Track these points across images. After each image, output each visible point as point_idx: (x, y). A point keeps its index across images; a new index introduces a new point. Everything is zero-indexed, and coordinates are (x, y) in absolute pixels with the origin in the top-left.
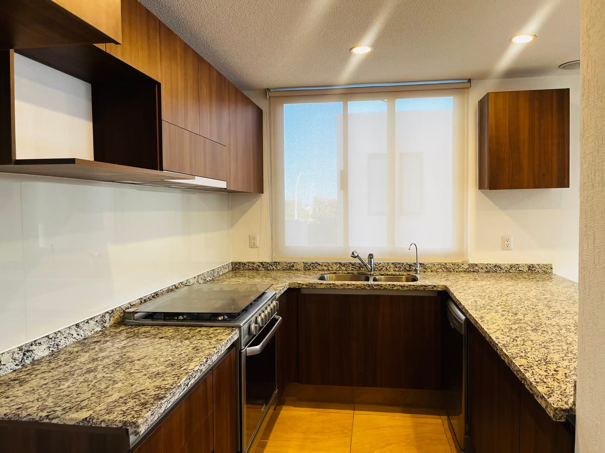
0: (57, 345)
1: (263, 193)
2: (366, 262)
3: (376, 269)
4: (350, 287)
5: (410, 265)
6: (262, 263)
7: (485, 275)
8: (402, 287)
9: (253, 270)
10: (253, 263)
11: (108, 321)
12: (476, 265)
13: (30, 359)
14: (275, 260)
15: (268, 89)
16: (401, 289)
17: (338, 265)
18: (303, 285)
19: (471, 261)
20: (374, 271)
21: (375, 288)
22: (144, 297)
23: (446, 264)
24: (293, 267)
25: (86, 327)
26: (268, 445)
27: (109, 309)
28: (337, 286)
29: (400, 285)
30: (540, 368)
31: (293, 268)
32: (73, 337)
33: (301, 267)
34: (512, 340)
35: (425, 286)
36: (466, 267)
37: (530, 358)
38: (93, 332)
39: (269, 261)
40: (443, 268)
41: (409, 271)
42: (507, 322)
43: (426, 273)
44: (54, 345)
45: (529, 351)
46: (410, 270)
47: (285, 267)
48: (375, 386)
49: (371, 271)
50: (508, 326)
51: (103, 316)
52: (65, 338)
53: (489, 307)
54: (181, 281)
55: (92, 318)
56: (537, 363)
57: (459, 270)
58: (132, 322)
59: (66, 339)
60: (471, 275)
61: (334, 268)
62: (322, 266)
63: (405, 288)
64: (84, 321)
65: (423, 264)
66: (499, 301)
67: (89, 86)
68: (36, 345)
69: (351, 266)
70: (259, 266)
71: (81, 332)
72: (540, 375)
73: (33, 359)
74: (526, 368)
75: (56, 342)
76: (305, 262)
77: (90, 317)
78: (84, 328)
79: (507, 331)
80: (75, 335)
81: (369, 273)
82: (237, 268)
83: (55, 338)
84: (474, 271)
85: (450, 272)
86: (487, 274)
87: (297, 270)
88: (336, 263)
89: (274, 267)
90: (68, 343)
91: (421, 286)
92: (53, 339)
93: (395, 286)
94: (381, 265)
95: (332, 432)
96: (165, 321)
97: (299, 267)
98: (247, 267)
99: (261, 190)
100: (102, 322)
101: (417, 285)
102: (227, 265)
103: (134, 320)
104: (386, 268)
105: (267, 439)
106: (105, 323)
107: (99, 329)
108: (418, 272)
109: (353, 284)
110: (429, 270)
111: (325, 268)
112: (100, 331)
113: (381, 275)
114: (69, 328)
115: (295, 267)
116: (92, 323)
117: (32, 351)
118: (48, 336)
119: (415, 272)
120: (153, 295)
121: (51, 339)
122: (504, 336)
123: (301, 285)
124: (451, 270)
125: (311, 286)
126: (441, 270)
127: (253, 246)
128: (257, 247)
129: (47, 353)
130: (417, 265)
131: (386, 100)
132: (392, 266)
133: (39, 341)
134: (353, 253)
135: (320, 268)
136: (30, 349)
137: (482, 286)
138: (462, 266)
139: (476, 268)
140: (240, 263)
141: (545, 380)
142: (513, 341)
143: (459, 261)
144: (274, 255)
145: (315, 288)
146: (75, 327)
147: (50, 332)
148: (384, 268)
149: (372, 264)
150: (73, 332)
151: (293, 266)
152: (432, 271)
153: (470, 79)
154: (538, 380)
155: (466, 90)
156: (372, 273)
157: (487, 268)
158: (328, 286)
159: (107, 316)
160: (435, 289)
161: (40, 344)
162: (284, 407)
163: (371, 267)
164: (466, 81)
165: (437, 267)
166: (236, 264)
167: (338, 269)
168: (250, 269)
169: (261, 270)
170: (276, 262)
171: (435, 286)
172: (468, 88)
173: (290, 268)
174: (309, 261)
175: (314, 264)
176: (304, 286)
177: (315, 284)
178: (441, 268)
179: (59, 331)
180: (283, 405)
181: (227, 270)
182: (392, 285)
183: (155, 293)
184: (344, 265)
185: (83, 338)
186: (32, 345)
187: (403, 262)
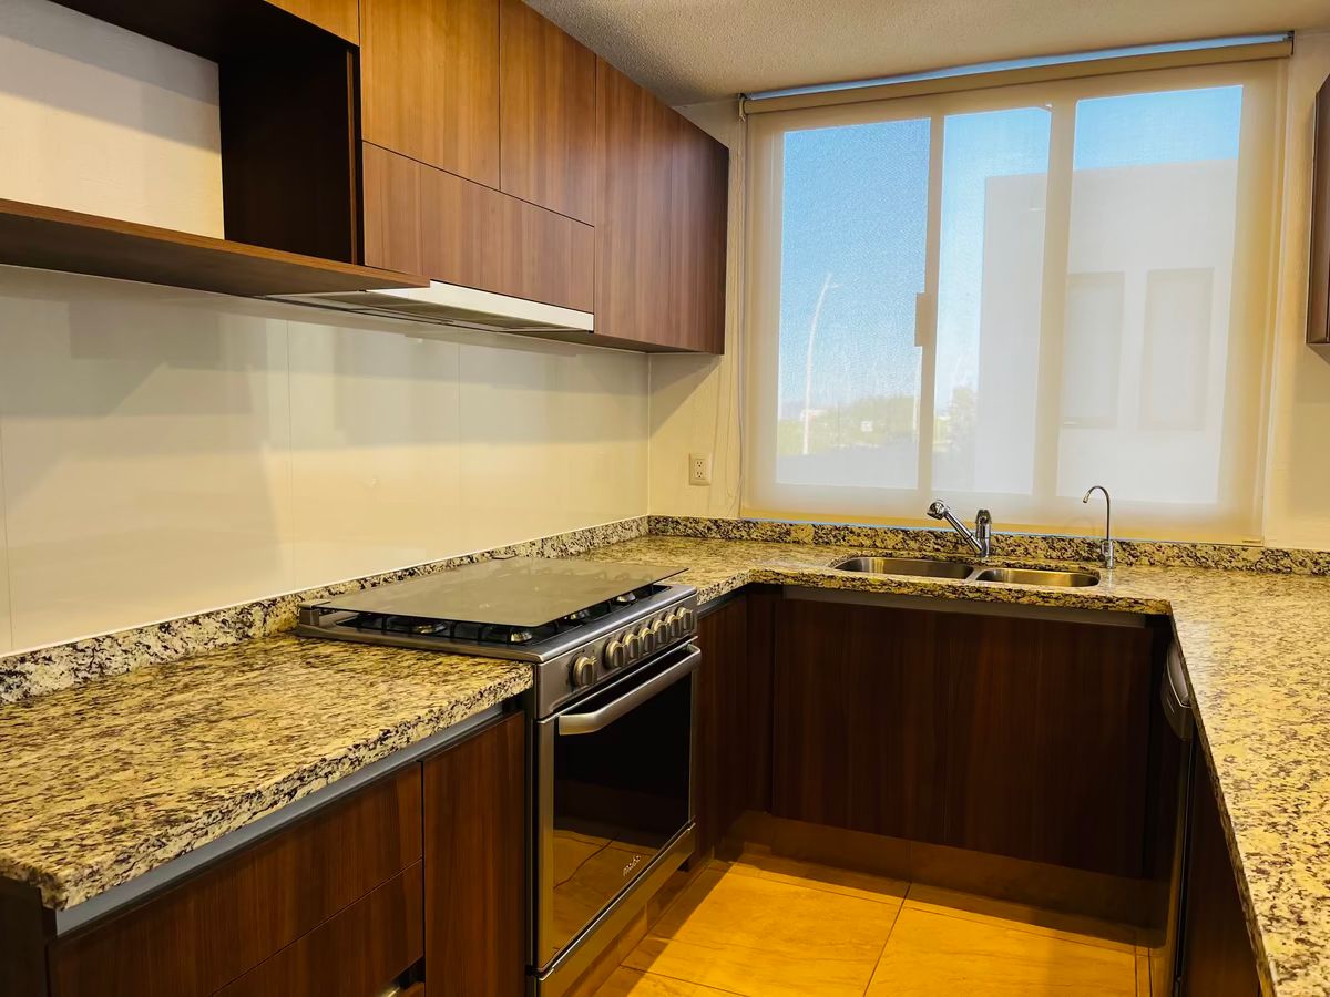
0: (100, 666)
1: (722, 353)
2: (971, 530)
3: (999, 551)
4: (905, 591)
5: (1092, 545)
6: (716, 521)
7: (1307, 582)
8: (1043, 597)
9: (696, 536)
10: (696, 521)
11: (258, 623)
12: (1286, 554)
13: (18, 693)
14: (746, 517)
15: (742, 95)
16: (1040, 602)
17: (901, 536)
18: (786, 576)
19: (1273, 543)
20: (991, 554)
21: (971, 595)
22: (373, 577)
23: (1194, 546)
24: (789, 535)
25: (191, 631)
26: (667, 951)
27: (264, 598)
28: (871, 585)
29: (1037, 594)
30: (1314, 869)
31: (789, 539)
32: (151, 651)
33: (808, 538)
34: (1275, 770)
35: (1110, 600)
36: (1254, 558)
37: (1300, 833)
38: (211, 646)
39: (733, 517)
40: (1185, 558)
41: (1088, 559)
42: (1296, 715)
43: (1133, 568)
44: (90, 666)
45: (1310, 808)
46: (1088, 557)
47: (769, 533)
48: (960, 844)
49: (983, 555)
50: (1287, 728)
51: (245, 611)
52: (126, 652)
53: (1260, 668)
54: (490, 549)
55: (212, 613)
56: (1313, 851)
57: (1234, 564)
58: (310, 630)
59: (129, 655)
60: (1263, 582)
61: (890, 544)
62: (859, 535)
63: (1052, 603)
64: (186, 619)
65: (1128, 544)
66: (1304, 653)
67: (211, 70)
68: (36, 662)
69: (933, 540)
70: (709, 529)
71: (177, 643)
72: (1300, 893)
73: (25, 694)
74: (1265, 867)
75: (97, 660)
76: (817, 523)
77: (205, 611)
78: (185, 635)
79: (1275, 740)
80: (157, 648)
81: (976, 560)
82: (659, 529)
83: (94, 650)
84: (1277, 571)
85: (1206, 568)
86: (1315, 580)
87: (798, 542)
88: (895, 532)
89: (744, 533)
90: (133, 665)
91: (1099, 599)
92: (89, 652)
93: (1024, 593)
94: (1011, 540)
95: (831, 944)
96: (385, 634)
97: (801, 536)
98: (681, 528)
99: (716, 345)
100: (239, 625)
101: (1086, 594)
102: (634, 521)
103: (317, 625)
104: (1026, 549)
105: (669, 938)
106: (250, 627)
107: (231, 640)
108: (1110, 563)
109: (913, 584)
110: (1145, 560)
111: (867, 542)
112: (234, 644)
113: (1009, 566)
114: (141, 631)
115: (794, 534)
116: (210, 626)
117: (23, 674)
118: (74, 646)
119: (1100, 564)
120: (400, 574)
121: (82, 651)
122: (1257, 757)
123: (781, 577)
124: (1210, 562)
125: (806, 584)
126: (1178, 562)
127: (697, 481)
128: (709, 485)
129: (68, 681)
130: (1108, 544)
131: (1050, 106)
132: (1043, 545)
133: (44, 654)
134: (933, 507)
135: (853, 540)
136: (17, 669)
137: (1277, 610)
138: (1244, 555)
139: (1286, 562)
140: (666, 519)
141: (1307, 915)
142: (1277, 774)
143: (1235, 540)
144: (745, 504)
145: (816, 589)
146: (157, 630)
147: (83, 638)
148: (1021, 550)
149: (987, 536)
150: (151, 640)
151: (788, 533)
152: (1152, 564)
153: (1292, 32)
154: (1283, 912)
155: (1280, 62)
156: (983, 560)
157: (1316, 563)
158: (848, 584)
159: (257, 614)
160: (1137, 609)
161: (50, 659)
162: (736, 867)
163: (984, 545)
164: (1280, 38)
165: (1170, 552)
166: (658, 520)
167: (900, 546)
168: (689, 535)
169: (713, 538)
170: (749, 522)
171: (1136, 602)
172: (1288, 57)
173: (782, 536)
174: (828, 523)
175: (839, 529)
176: (789, 581)
177: (815, 576)
178: (1178, 557)
179: (108, 636)
180: (735, 860)
181: (633, 534)
182: (1018, 592)
183: (406, 570)
184: (915, 537)
185: (180, 655)
186: (23, 660)
187: (1070, 535)
